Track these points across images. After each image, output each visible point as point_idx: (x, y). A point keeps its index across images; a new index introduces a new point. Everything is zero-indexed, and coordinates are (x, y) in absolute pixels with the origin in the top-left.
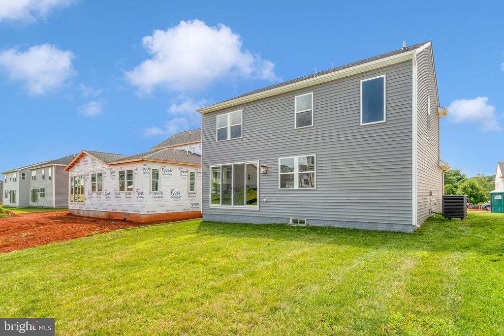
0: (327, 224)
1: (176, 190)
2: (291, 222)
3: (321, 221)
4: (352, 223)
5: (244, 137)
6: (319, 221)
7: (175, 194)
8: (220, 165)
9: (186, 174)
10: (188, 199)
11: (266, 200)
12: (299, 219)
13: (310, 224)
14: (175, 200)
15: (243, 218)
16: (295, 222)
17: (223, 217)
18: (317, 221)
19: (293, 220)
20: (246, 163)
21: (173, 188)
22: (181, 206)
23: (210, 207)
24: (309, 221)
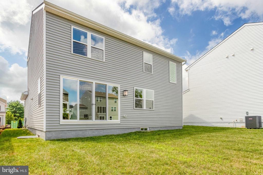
5: (106, 62)
18: (154, 128)
20: (108, 84)
23: (61, 123)
24: (151, 128)
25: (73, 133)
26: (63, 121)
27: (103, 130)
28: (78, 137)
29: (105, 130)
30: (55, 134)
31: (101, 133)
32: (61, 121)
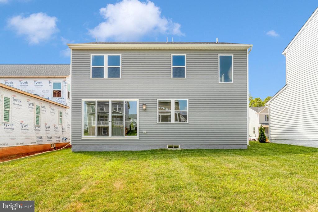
0: (196, 147)
1: (25, 123)
2: (167, 147)
3: (192, 146)
4: (213, 146)
5: (123, 78)
6: (190, 146)
7: (24, 127)
8: (96, 100)
9: (33, 107)
10: (35, 132)
11: (145, 131)
12: (174, 145)
13: (183, 148)
14: (24, 133)
15: (122, 147)
16: (170, 147)
17: (98, 147)
18: (188, 146)
19: (168, 146)
20: (125, 100)
21: (23, 120)
22: (29, 139)
23: (82, 139)
24: (183, 146)
25: (93, 147)
26: (84, 137)
27: (120, 146)
28: (96, 151)
29: (122, 146)
30: (79, 147)
31: (118, 148)
32: (82, 137)
